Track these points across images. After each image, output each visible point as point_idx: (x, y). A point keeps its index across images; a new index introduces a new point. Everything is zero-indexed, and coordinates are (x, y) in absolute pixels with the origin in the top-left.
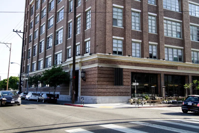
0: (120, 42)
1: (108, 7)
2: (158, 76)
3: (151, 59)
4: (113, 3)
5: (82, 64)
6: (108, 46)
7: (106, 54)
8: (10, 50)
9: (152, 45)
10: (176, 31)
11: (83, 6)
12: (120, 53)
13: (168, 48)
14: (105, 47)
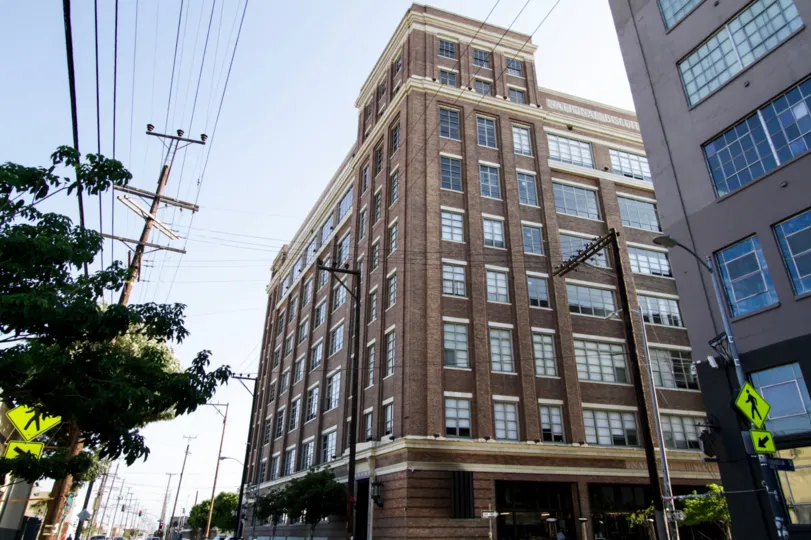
0: (465, 405)
1: (431, 325)
2: (573, 488)
3: (547, 443)
4: (443, 314)
5: (377, 462)
6: (433, 416)
7: (429, 437)
8: (224, 422)
9: (548, 406)
10: (613, 367)
11: (379, 322)
12: (464, 432)
13: (593, 410)
14: (426, 421)
